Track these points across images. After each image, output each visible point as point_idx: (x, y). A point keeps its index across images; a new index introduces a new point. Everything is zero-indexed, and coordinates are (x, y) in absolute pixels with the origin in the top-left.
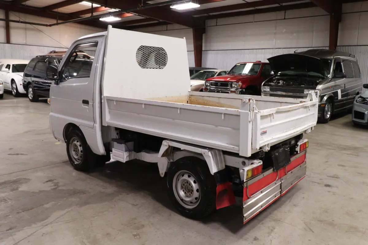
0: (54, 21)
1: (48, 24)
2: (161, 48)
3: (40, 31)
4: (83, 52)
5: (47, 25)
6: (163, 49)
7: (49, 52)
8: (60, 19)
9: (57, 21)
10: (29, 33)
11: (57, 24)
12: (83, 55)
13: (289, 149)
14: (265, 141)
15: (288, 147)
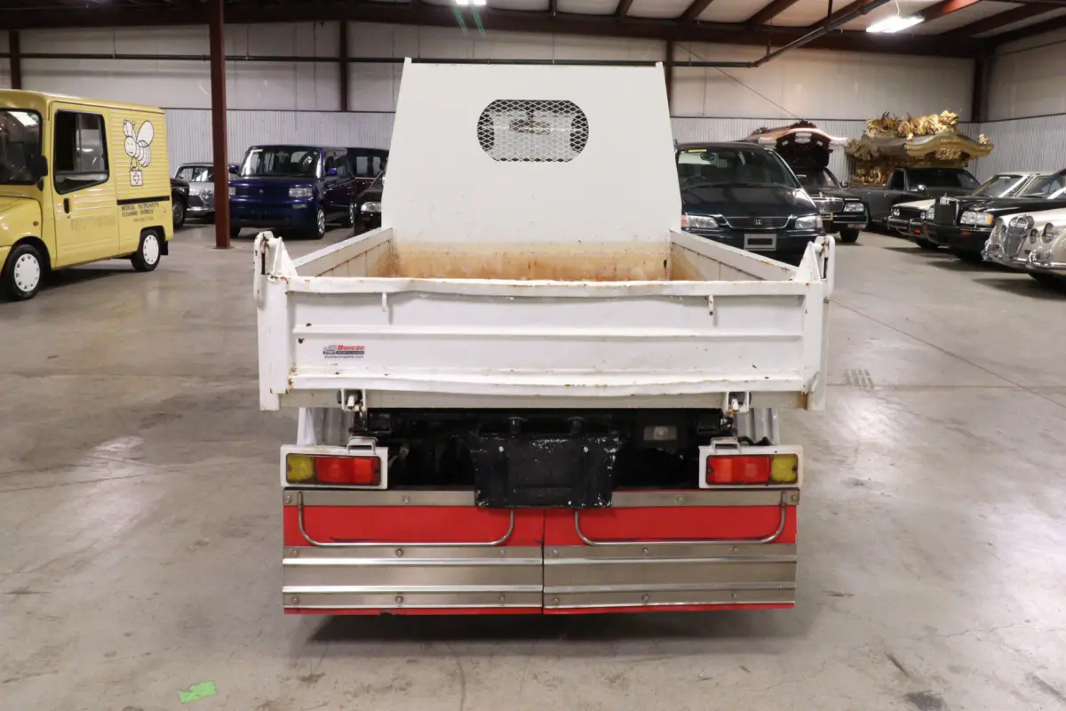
0: (760, 52)
1: (753, 60)
2: (568, 102)
3: (735, 80)
4: (811, 126)
5: (748, 65)
6: (572, 104)
7: (752, 132)
8: (775, 44)
9: (768, 50)
10: (712, 87)
11: (766, 59)
12: (810, 135)
13: (614, 450)
14: (338, 376)
15: (610, 444)
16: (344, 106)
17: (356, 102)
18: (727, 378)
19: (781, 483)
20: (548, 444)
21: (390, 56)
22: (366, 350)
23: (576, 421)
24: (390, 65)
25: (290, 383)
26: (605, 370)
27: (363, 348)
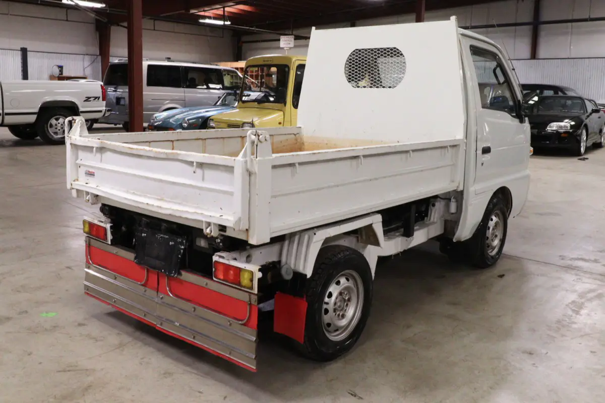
2: (395, 48)
6: (398, 50)
13: (183, 247)
14: (86, 185)
15: (181, 243)
16: (534, 55)
17: (542, 52)
18: (203, 212)
19: (244, 287)
20: (161, 237)
21: (570, 18)
22: (95, 174)
23: (164, 225)
24: (570, 24)
25: (72, 185)
26: (165, 199)
27: (94, 173)
